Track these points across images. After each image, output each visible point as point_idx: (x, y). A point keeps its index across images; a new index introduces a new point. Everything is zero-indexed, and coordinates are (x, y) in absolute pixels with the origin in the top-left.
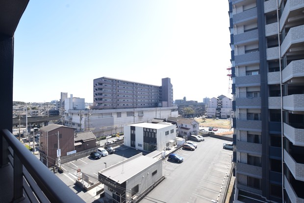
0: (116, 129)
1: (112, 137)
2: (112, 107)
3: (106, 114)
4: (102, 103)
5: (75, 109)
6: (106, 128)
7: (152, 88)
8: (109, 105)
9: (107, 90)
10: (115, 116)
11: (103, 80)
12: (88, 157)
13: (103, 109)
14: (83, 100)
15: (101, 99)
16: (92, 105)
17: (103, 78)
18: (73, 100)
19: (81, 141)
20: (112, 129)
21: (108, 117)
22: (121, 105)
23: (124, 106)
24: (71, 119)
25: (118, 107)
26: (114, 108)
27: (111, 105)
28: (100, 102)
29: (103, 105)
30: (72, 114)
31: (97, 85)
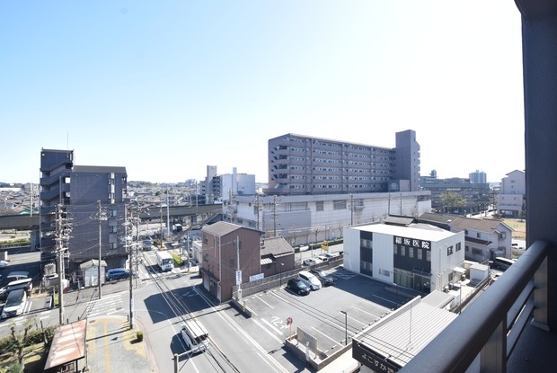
0: (317, 232)
1: (310, 249)
2: (303, 191)
3: (298, 204)
4: (286, 184)
5: (240, 193)
6: (299, 230)
7: (377, 153)
8: (298, 188)
9: (296, 158)
10: (313, 208)
11: (288, 139)
12: (283, 287)
13: (289, 194)
14: (253, 177)
15: (284, 176)
16: (267, 187)
17: (288, 135)
18: (238, 179)
19: (271, 256)
20: (307, 234)
21: (301, 210)
22: (319, 187)
23: (325, 190)
24: (236, 212)
25: (315, 190)
26: (307, 194)
27: (301, 186)
28: (284, 181)
29: (288, 186)
30: (238, 203)
31: (276, 149)
